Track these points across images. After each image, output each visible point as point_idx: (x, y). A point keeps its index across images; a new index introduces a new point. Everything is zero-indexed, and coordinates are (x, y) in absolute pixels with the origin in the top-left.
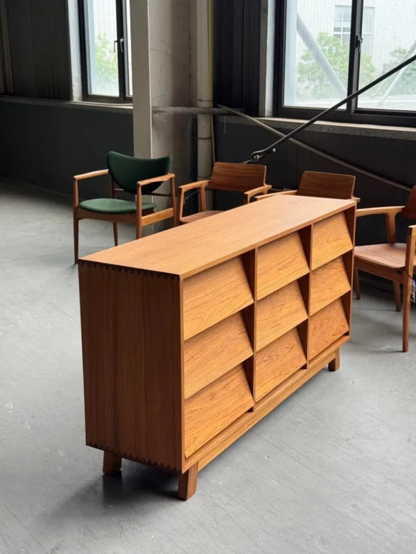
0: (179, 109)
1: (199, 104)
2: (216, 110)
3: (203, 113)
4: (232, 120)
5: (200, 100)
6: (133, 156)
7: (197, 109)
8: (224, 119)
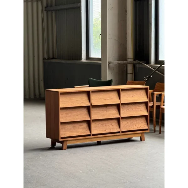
0: (120, 62)
1: (128, 59)
2: (135, 62)
3: (129, 63)
4: (140, 66)
5: (128, 58)
6: (101, 80)
7: (127, 62)
8: (138, 65)
